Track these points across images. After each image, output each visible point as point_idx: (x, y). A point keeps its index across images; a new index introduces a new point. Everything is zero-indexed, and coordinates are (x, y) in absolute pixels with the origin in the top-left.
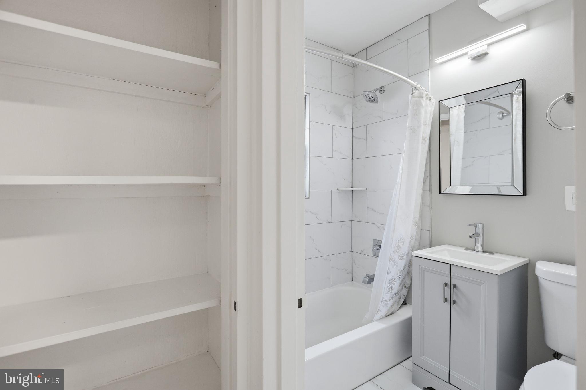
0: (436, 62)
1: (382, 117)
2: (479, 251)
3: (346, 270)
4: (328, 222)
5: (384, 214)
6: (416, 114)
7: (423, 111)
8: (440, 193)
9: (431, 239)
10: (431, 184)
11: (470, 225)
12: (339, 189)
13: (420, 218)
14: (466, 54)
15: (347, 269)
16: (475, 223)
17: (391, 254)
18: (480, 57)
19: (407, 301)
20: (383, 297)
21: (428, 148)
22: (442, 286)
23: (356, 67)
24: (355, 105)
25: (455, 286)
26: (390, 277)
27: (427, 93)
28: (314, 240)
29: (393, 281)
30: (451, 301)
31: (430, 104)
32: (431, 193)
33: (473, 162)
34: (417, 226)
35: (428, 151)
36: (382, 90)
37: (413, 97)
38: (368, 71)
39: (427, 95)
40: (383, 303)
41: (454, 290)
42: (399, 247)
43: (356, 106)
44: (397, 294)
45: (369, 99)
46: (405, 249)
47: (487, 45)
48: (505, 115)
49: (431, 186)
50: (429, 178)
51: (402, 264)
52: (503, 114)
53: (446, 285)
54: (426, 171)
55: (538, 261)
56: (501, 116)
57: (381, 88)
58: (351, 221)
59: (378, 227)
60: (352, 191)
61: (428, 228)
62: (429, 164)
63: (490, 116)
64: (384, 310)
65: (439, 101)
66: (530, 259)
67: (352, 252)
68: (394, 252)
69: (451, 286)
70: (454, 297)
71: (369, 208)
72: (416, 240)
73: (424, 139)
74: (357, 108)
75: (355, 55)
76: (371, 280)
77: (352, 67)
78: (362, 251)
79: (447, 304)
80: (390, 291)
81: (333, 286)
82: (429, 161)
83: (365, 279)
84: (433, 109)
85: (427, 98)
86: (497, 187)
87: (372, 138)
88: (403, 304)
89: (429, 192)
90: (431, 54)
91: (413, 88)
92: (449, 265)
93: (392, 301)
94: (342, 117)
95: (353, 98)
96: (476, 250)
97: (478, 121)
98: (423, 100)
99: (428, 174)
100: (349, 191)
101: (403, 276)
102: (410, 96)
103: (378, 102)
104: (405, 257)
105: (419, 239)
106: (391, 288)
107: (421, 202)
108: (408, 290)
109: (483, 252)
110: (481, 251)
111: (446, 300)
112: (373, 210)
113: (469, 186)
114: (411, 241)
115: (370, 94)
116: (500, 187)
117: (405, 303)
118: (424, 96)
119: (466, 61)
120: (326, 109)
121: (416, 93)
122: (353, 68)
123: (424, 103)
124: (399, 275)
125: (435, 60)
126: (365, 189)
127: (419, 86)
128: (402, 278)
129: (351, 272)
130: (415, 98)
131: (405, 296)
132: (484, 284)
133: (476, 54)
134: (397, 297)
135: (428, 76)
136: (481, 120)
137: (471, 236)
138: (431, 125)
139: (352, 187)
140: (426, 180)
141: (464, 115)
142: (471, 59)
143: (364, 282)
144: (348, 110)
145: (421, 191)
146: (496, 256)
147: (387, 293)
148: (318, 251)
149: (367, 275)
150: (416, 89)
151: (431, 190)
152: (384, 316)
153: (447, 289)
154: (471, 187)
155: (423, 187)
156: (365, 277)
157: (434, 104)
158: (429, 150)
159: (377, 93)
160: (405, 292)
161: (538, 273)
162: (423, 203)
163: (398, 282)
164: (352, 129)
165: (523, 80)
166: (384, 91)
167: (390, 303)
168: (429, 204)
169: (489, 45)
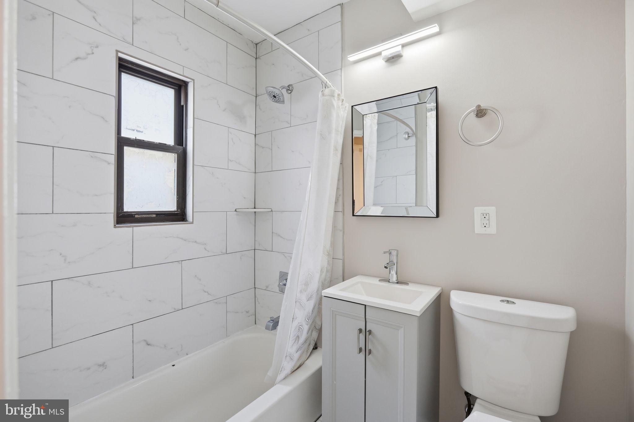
0: (348, 59)
1: (290, 122)
2: (394, 282)
3: (247, 312)
4: (221, 253)
5: (291, 240)
6: (327, 117)
7: (334, 114)
8: (353, 215)
9: (344, 268)
10: (344, 204)
11: (385, 253)
12: (237, 210)
13: (332, 244)
14: (379, 54)
15: (249, 311)
16: (389, 251)
17: (296, 295)
18: (393, 59)
19: (318, 345)
20: (287, 350)
21: (340, 162)
22: (357, 332)
23: (260, 59)
24: (258, 105)
25: (370, 332)
26: (296, 323)
27: (340, 93)
28: (200, 280)
29: (300, 328)
30: (365, 351)
31: (342, 108)
32: (344, 215)
33: (382, 182)
34: (329, 255)
35: (340, 166)
36: (289, 89)
37: (323, 95)
38: (273, 64)
39: (339, 95)
40: (288, 358)
41: (369, 337)
42: (307, 284)
43: (260, 107)
44: (305, 342)
45: (273, 97)
46: (314, 285)
47: (401, 46)
48: (410, 135)
49: (344, 206)
50: (341, 197)
51: (310, 305)
52: (408, 134)
53: (360, 331)
54: (338, 189)
55: (452, 290)
56: (407, 136)
57: (289, 86)
58: (254, 250)
59: (286, 257)
60: (255, 212)
61: (341, 257)
62: (341, 181)
63: (397, 135)
64: (288, 366)
65: (352, 107)
66: (442, 288)
67: (255, 288)
68: (301, 292)
69: (366, 332)
70: (369, 346)
71: (274, 233)
72: (327, 271)
73: (336, 150)
74: (261, 110)
75: (259, 43)
76: (275, 323)
77: (254, 58)
78: (267, 287)
79: (362, 355)
80: (297, 341)
81: (229, 336)
82: (341, 177)
83: (269, 324)
84: (346, 115)
85: (339, 99)
86: (406, 208)
87: (278, 147)
88: (313, 349)
89: (340, 214)
90: (344, 51)
91: (324, 85)
92: (364, 306)
93: (299, 352)
94: (241, 118)
95: (256, 97)
96: (390, 281)
97: (387, 140)
98: (334, 99)
99: (341, 192)
100: (252, 212)
101: (312, 319)
102: (320, 94)
103: (284, 102)
104: (314, 296)
105: (331, 269)
106: (298, 337)
107: (333, 226)
108: (319, 333)
109: (397, 283)
110: (396, 282)
111: (360, 350)
112: (279, 235)
113: (382, 207)
114: (321, 275)
115: (274, 90)
116: (408, 208)
117: (315, 348)
118: (336, 95)
119: (379, 63)
120: (218, 105)
121: (327, 91)
122: (256, 59)
123: (335, 103)
124: (307, 319)
125: (348, 56)
126: (270, 210)
127: (330, 84)
128: (310, 321)
129: (254, 314)
130: (325, 97)
131: (316, 340)
132: (402, 327)
133: (390, 55)
134: (306, 345)
135: (341, 77)
136: (390, 139)
137: (386, 266)
138: (343, 134)
139: (255, 208)
140: (338, 200)
141: (377, 127)
142: (386, 60)
143: (267, 328)
144: (249, 111)
145: (332, 213)
146: (411, 287)
147: (293, 345)
148: (207, 293)
149: (271, 318)
150: (326, 86)
151: (343, 212)
152: (289, 373)
153: (362, 336)
154: (383, 208)
155: (335, 208)
156: (269, 321)
157: (347, 108)
158: (342, 164)
159: (284, 91)
160: (315, 335)
161: (453, 306)
162: (334, 227)
163: (306, 328)
164: (255, 135)
165: (436, 87)
166: (292, 91)
167: (296, 356)
168: (341, 228)
169: (403, 46)
